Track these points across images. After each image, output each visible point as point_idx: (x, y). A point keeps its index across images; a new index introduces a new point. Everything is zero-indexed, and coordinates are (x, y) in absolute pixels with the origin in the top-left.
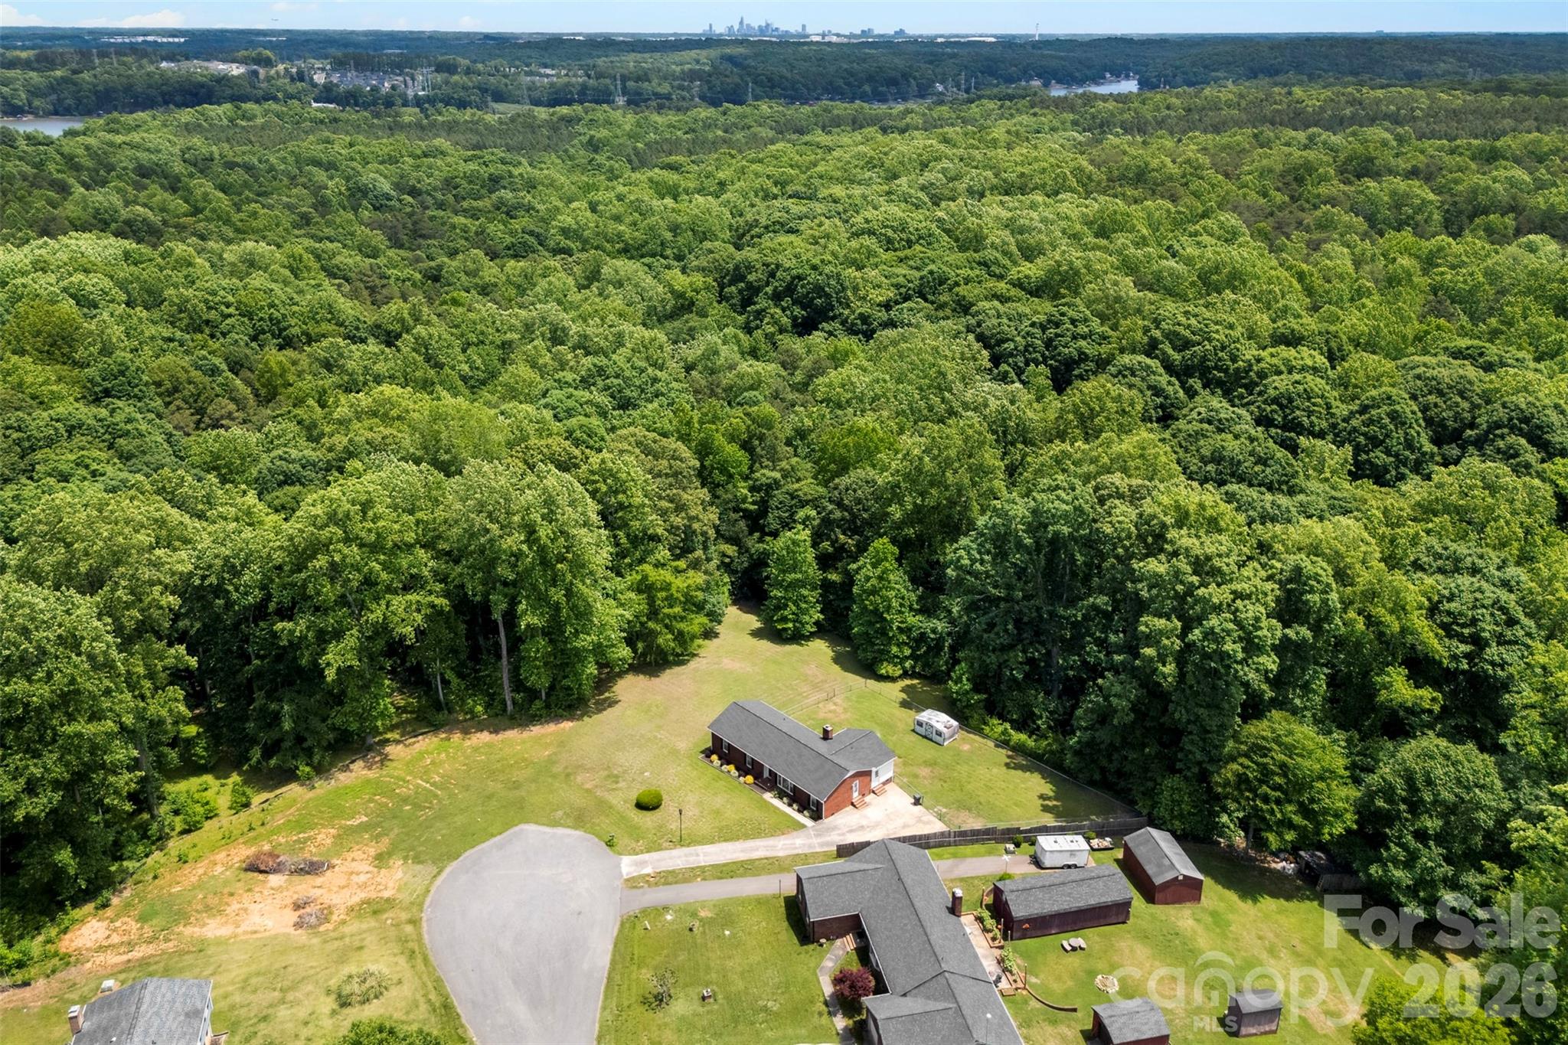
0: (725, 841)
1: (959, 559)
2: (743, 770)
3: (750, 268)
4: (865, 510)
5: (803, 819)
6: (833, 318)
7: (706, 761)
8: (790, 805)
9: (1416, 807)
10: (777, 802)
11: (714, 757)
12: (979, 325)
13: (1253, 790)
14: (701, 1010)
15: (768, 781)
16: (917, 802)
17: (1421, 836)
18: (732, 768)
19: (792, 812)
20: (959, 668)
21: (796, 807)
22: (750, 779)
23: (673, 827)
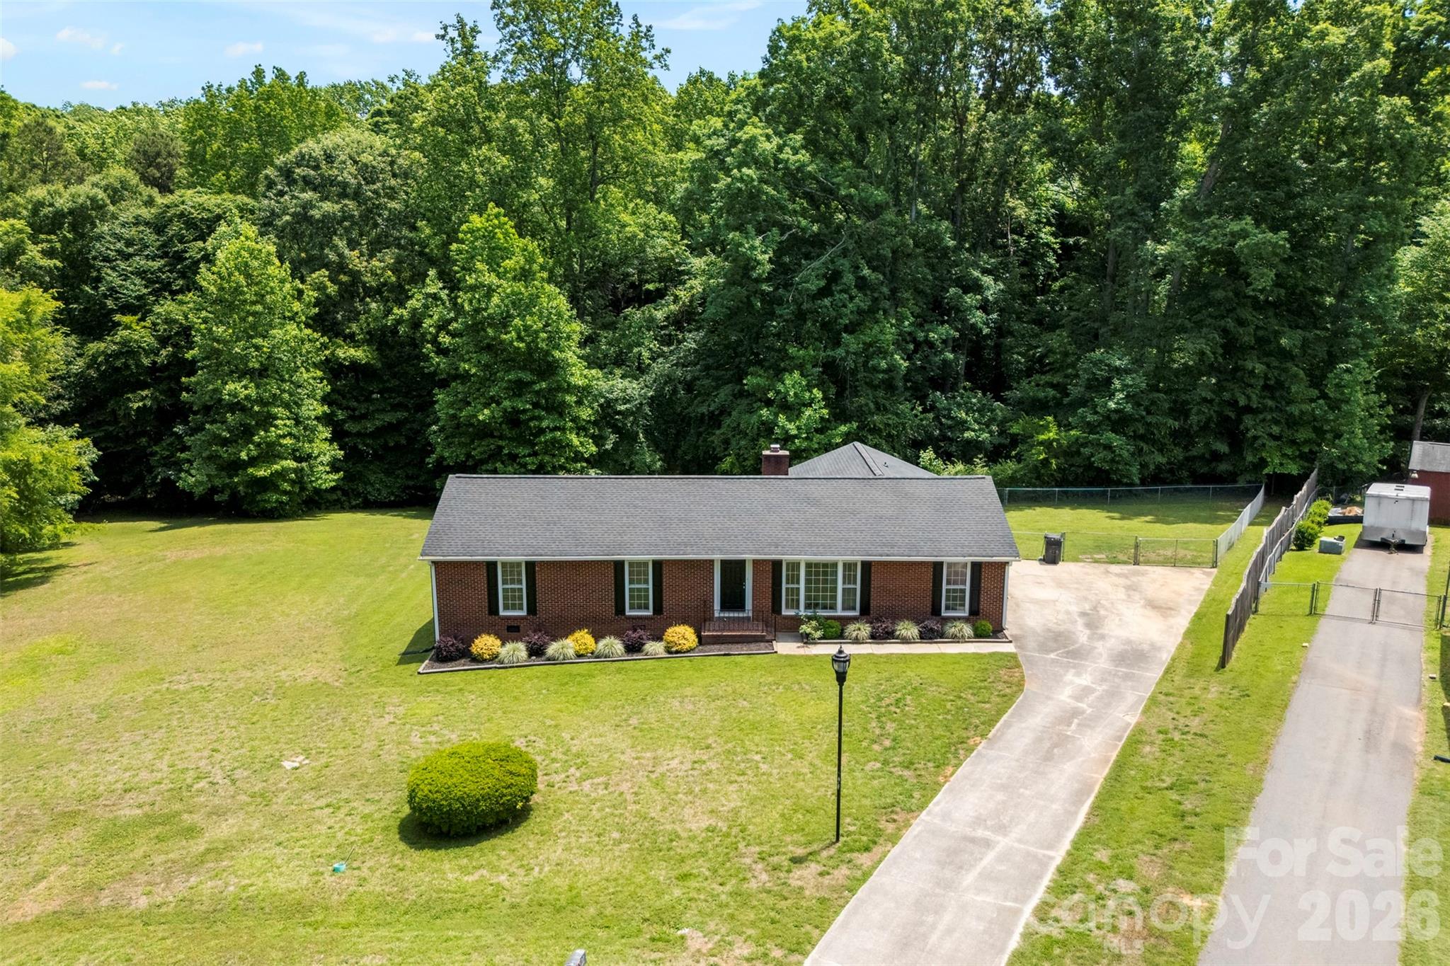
7: (456, 667)
8: (881, 637)
11: (485, 643)
18: (580, 641)
20: (792, 383)
21: (908, 629)
22: (683, 634)
23: (697, 822)
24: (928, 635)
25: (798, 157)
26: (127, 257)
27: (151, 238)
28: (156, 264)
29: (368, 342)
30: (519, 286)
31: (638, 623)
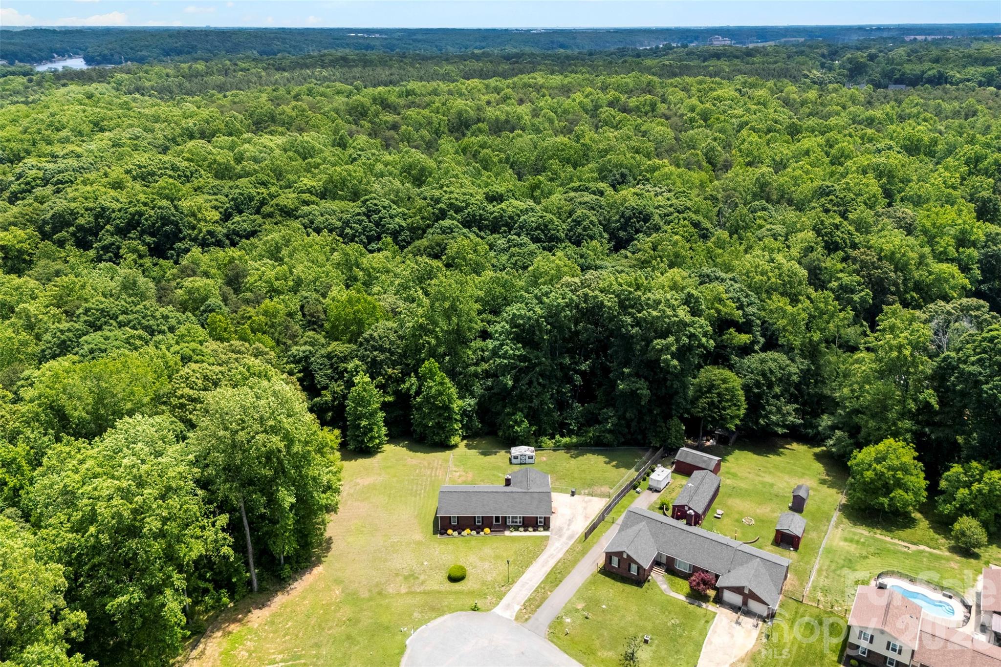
0: (527, 567)
1: (506, 352)
2: (479, 529)
3: (73, 214)
4: (398, 347)
5: (541, 533)
6: (184, 238)
7: (445, 536)
8: (526, 530)
9: (770, 386)
10: (516, 534)
11: (450, 531)
12: (312, 222)
13: (718, 407)
14: (654, 648)
15: (498, 524)
16: (573, 494)
17: (776, 397)
18: (468, 531)
19: (530, 533)
20: (519, 416)
21: (531, 529)
22: (487, 530)
23: (490, 579)
24: (534, 530)
25: (522, 352)
26: (321, 369)
27: (326, 361)
28: (329, 371)
29: (393, 394)
30: (440, 388)
31: (479, 527)
